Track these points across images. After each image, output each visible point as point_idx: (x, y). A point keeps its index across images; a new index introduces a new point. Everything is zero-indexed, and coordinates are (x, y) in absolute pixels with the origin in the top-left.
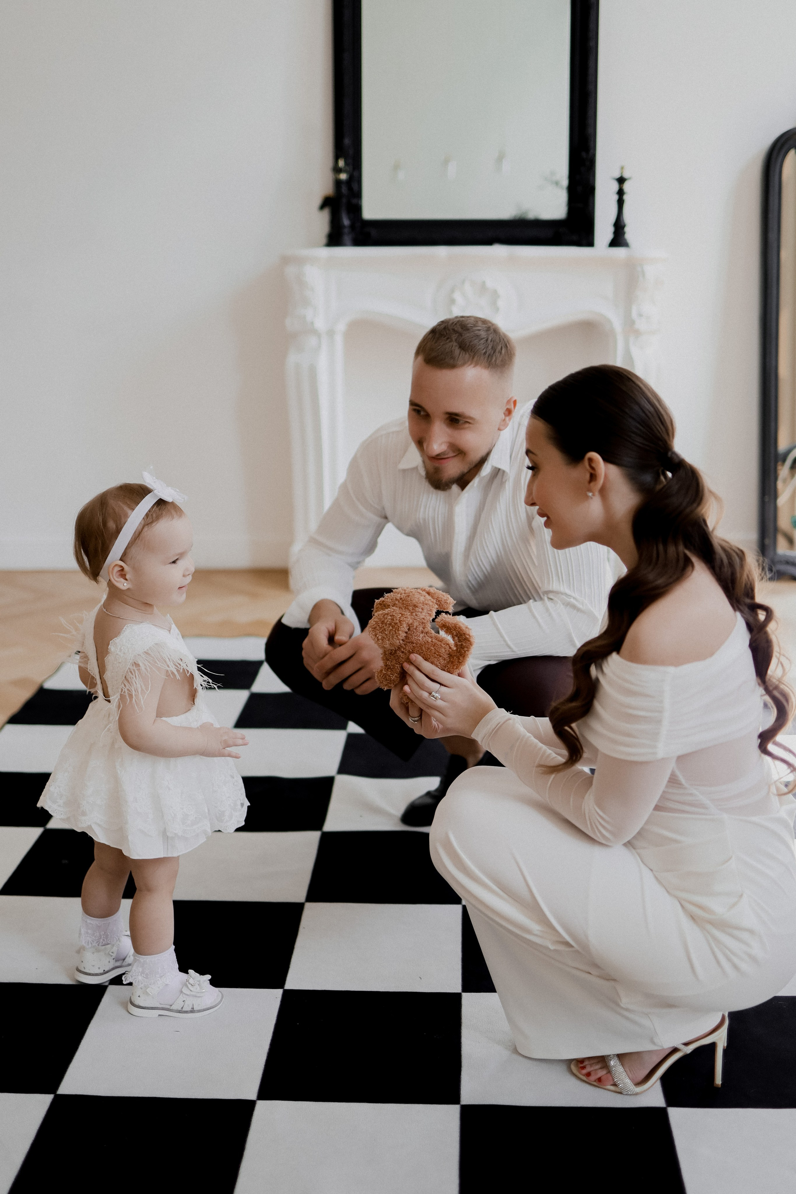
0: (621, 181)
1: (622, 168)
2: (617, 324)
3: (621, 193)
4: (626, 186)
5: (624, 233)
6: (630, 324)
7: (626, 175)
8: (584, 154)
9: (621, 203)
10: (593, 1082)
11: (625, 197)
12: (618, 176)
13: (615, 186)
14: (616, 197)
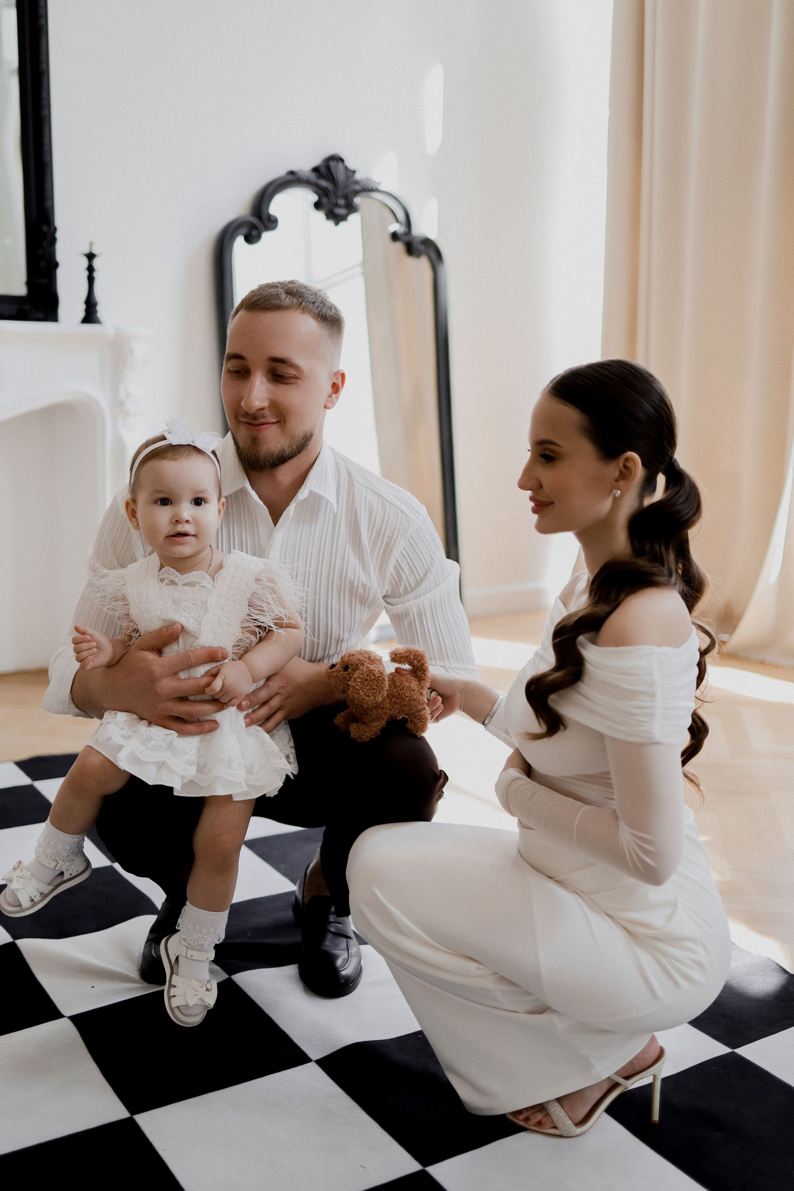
0: (91, 257)
1: (91, 244)
2: (104, 403)
3: (91, 269)
4: (96, 263)
5: (96, 312)
6: (118, 404)
7: (94, 252)
8: (45, 228)
9: (91, 280)
10: (533, 1126)
11: (95, 274)
12: (87, 251)
13: (85, 262)
14: (86, 274)
